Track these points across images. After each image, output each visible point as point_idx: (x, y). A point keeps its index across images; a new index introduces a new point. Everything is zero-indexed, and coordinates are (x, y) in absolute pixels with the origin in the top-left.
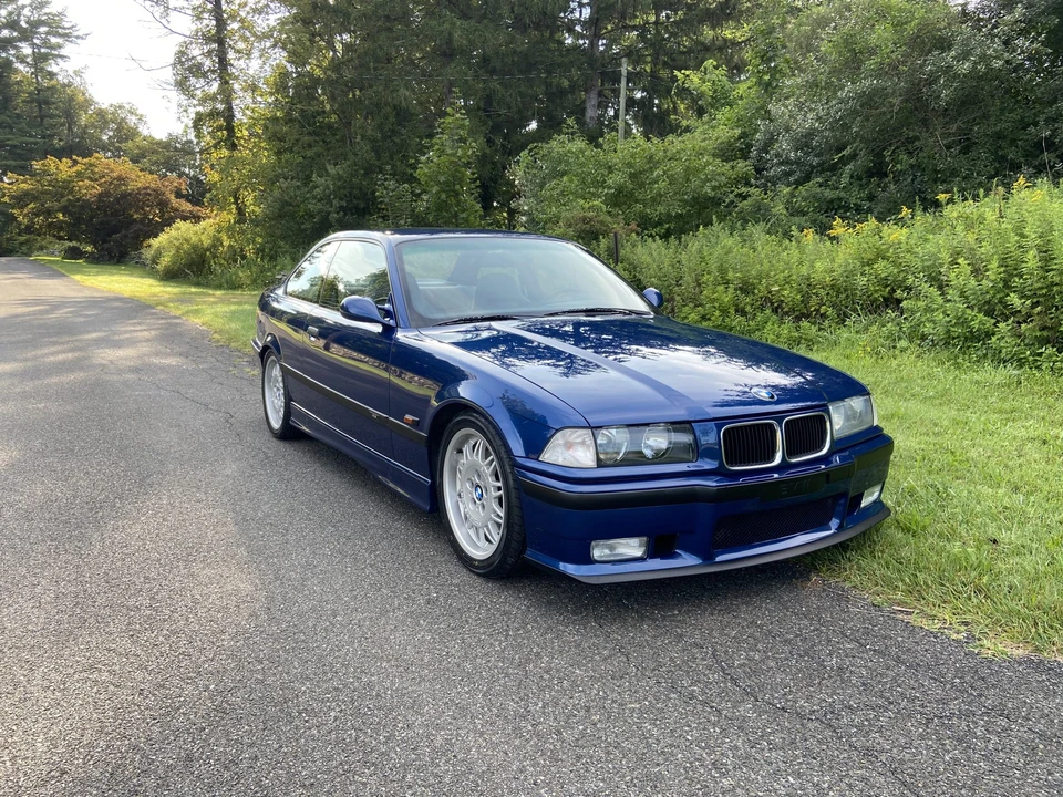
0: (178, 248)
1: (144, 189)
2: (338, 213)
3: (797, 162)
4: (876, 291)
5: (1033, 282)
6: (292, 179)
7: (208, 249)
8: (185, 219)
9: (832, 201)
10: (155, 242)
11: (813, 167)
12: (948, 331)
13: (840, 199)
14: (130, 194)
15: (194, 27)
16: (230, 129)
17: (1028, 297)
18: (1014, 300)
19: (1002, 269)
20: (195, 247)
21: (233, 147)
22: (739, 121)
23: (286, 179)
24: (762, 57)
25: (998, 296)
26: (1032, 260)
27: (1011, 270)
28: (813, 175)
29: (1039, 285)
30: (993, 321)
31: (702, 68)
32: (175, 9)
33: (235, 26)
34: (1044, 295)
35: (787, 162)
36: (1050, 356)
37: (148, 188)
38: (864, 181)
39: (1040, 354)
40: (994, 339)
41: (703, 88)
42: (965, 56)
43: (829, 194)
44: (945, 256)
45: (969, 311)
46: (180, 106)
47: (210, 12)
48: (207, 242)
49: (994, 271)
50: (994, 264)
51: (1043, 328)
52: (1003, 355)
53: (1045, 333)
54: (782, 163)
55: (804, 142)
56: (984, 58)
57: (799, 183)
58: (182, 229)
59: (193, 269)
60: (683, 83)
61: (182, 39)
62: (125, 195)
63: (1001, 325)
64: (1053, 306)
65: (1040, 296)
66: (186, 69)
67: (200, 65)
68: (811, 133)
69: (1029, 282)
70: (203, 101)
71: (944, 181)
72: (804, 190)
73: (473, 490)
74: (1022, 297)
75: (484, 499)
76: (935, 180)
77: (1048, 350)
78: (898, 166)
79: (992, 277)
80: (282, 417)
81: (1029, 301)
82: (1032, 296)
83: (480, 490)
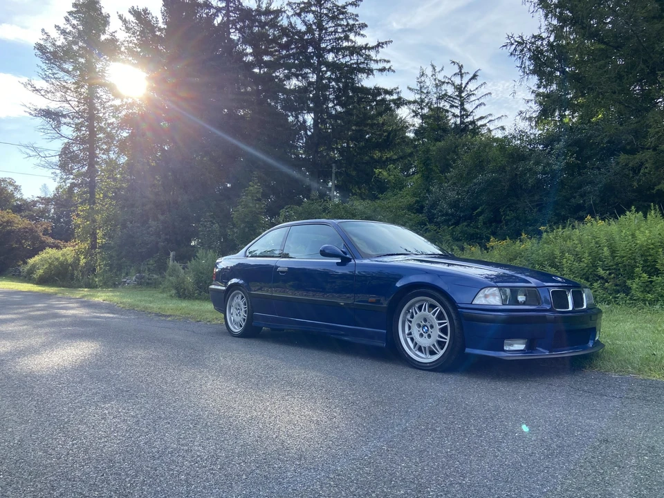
0: (50, 264)
1: (24, 228)
2: (163, 242)
3: (452, 215)
5: (609, 262)
6: (135, 222)
7: (70, 265)
8: (52, 247)
9: (473, 234)
10: (31, 261)
11: (460, 217)
13: (477, 234)
14: (13, 232)
15: (75, 134)
16: (92, 193)
17: (607, 270)
18: (601, 272)
19: (590, 258)
20: (62, 264)
21: (94, 203)
22: (414, 195)
23: (131, 223)
24: (424, 164)
25: (590, 271)
26: (606, 251)
27: (596, 258)
28: (462, 221)
29: (611, 264)
30: (589, 283)
31: (388, 169)
32: (65, 124)
33: (101, 135)
34: (614, 269)
35: (447, 214)
36: (622, 298)
37: (27, 228)
38: (488, 225)
39: (617, 298)
41: (390, 178)
42: (537, 163)
43: (471, 231)
44: (557, 253)
46: (61, 178)
47: (87, 126)
48: (70, 260)
49: (587, 259)
50: (587, 255)
51: (616, 285)
53: (618, 288)
54: (442, 215)
55: (454, 204)
56: (548, 164)
57: (457, 224)
58: (49, 253)
59: (61, 276)
60: (378, 175)
61: (66, 141)
62: (9, 232)
63: (595, 284)
64: (619, 274)
65: (613, 269)
66: (68, 158)
67: (77, 156)
68: (458, 200)
69: (605, 263)
70: (77, 176)
71: (530, 226)
72: (459, 228)
73: (421, 329)
74: (603, 270)
75: (429, 332)
76: (526, 225)
77: (622, 295)
78: (507, 217)
79: (586, 261)
80: (243, 324)
81: (608, 272)
82: (609, 269)
83: (426, 328)
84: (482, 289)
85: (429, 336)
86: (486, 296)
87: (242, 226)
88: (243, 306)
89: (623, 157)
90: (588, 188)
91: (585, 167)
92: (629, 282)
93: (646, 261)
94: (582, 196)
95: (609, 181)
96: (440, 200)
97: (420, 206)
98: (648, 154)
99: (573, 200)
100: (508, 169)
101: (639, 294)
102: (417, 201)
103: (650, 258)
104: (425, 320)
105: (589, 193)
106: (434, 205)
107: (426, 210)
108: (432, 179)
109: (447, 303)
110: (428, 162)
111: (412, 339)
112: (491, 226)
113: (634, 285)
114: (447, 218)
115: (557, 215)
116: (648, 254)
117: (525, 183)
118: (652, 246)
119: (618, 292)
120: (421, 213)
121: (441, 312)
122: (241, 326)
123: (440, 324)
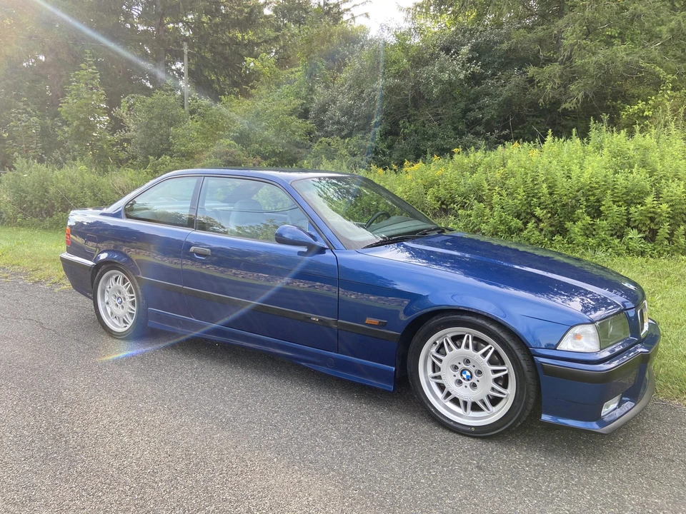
3: (345, 123)
4: (435, 204)
5: (546, 199)
11: (354, 127)
12: (495, 228)
17: (543, 209)
18: (538, 212)
19: (524, 194)
22: (297, 95)
24: (307, 57)
25: (524, 208)
26: (545, 190)
27: (532, 194)
28: (354, 132)
29: (549, 202)
31: (259, 58)
34: (551, 208)
35: (338, 123)
36: (559, 241)
39: (554, 240)
40: (526, 232)
41: (264, 70)
42: (442, 70)
45: (508, 217)
50: (521, 190)
51: (551, 226)
52: (532, 241)
53: (553, 229)
54: (334, 124)
55: (347, 112)
56: (454, 72)
57: (350, 135)
60: (250, 66)
63: (529, 225)
64: (555, 214)
68: (351, 107)
69: (542, 201)
71: (428, 140)
72: (354, 140)
73: (457, 373)
74: (541, 209)
75: (474, 380)
76: (424, 139)
77: (558, 238)
78: (406, 130)
79: (520, 197)
80: (131, 322)
81: (545, 212)
82: (545, 208)
83: (468, 373)
84: (572, 327)
85: (474, 386)
86: (577, 337)
87: (75, 123)
88: (127, 295)
89: (532, 70)
90: (486, 100)
91: (487, 77)
92: (568, 225)
93: (587, 200)
94: (480, 109)
95: (510, 95)
96: (329, 105)
97: (304, 109)
98: (556, 68)
99: (472, 114)
100: (412, 74)
101: (581, 239)
102: (302, 104)
103: (592, 198)
104: (467, 362)
105: (487, 106)
106: (323, 110)
107: (312, 114)
108: (315, 76)
109: (512, 344)
110: (312, 55)
111: (442, 387)
112: (386, 138)
113: (575, 229)
114: (339, 127)
115: (455, 129)
116: (590, 193)
117: (428, 92)
118: (595, 185)
119: (553, 234)
120: (307, 118)
121: (496, 352)
122: (125, 322)
123: (495, 372)
